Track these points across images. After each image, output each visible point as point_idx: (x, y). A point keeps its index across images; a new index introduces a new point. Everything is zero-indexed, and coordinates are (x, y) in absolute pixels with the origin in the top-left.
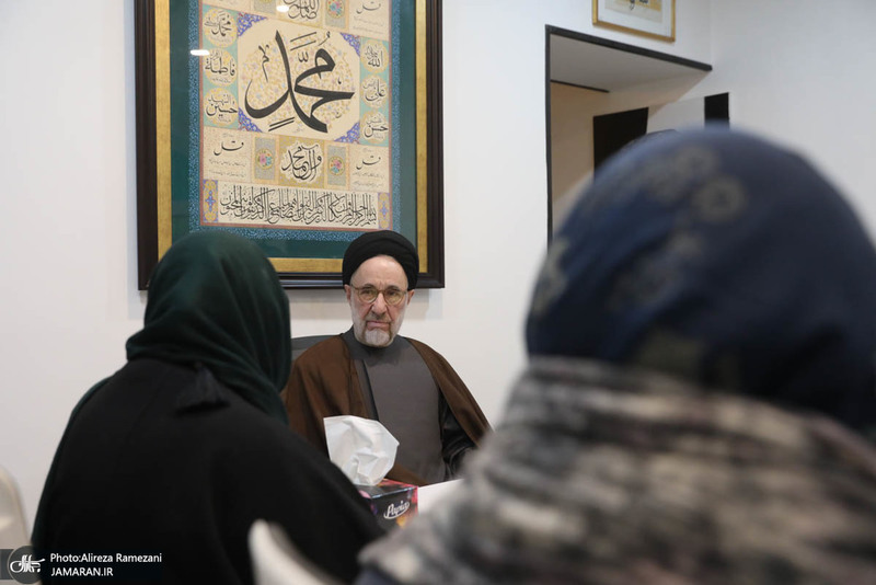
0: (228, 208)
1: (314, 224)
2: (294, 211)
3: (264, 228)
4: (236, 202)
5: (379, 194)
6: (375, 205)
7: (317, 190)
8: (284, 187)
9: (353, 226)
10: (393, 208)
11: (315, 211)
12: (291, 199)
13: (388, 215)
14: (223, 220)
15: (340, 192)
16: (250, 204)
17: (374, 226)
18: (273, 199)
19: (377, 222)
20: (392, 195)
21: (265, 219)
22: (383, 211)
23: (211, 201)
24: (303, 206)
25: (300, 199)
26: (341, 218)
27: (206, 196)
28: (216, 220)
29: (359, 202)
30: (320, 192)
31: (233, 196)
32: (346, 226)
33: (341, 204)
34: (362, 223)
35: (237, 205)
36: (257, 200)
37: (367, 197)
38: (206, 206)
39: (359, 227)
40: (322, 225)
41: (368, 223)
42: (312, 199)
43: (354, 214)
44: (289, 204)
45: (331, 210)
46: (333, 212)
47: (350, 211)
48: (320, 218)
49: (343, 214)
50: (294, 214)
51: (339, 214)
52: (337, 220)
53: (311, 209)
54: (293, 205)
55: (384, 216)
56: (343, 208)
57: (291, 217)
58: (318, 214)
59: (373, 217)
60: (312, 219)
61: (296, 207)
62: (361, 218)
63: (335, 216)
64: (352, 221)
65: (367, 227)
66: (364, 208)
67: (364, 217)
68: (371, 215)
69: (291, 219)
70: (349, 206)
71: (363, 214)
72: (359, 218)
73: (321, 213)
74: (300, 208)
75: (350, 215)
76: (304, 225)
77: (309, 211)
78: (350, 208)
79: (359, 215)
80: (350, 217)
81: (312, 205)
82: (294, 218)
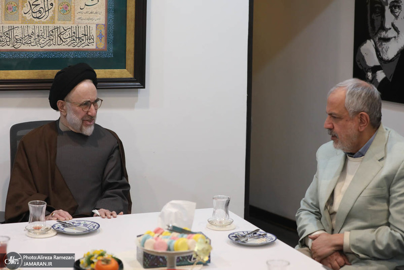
1: (47, 47)
2: (32, 39)
3: (10, 51)
5: (97, 25)
6: (94, 33)
7: (49, 25)
8: (25, 25)
9: (76, 48)
10: (107, 34)
11: (47, 39)
12: (30, 32)
13: (103, 39)
15: (67, 25)
16: (2, 37)
17: (93, 47)
18: (18, 33)
19: (94, 44)
20: (107, 26)
21: (11, 45)
22: (100, 36)
24: (38, 36)
25: (37, 31)
26: (68, 42)
29: (82, 31)
30: (51, 26)
32: (71, 47)
33: (67, 33)
34: (83, 45)
36: (6, 34)
37: (87, 27)
39: (81, 48)
40: (52, 47)
41: (88, 45)
42: (45, 31)
43: (77, 39)
44: (28, 35)
45: (60, 37)
46: (61, 39)
47: (74, 38)
48: (51, 43)
49: (68, 40)
50: (32, 41)
51: (66, 40)
52: (64, 43)
53: (45, 37)
54: (32, 36)
55: (101, 40)
56: (69, 36)
57: (30, 43)
58: (49, 41)
59: (92, 41)
60: (45, 44)
61: (34, 37)
62: (82, 42)
63: (62, 41)
64: (76, 44)
65: (87, 47)
66: (85, 35)
67: (84, 41)
68: (90, 39)
69: (30, 45)
70: (73, 34)
71: (84, 39)
72: (81, 42)
73: (52, 40)
74: (36, 37)
75: (74, 40)
76: (39, 48)
77: (43, 39)
78: (74, 36)
79: (81, 40)
80: (74, 41)
81: (45, 35)
82: (32, 44)
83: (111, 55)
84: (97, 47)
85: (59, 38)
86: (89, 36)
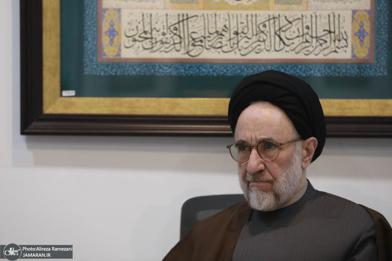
0: (135, 40)
1: (252, 56)
2: (224, 40)
3: (183, 62)
4: (145, 32)
5: (354, 12)
6: (347, 27)
7: (258, 12)
8: (210, 12)
9: (312, 57)
10: (376, 29)
11: (255, 39)
12: (220, 26)
13: (367, 40)
14: (127, 54)
16: (164, 34)
17: (345, 55)
18: (196, 27)
19: (349, 49)
20: (375, 14)
21: (183, 51)
22: (360, 34)
23: (113, 33)
24: (237, 33)
25: (233, 25)
26: (293, 46)
27: (106, 28)
28: (119, 54)
29: (322, 24)
30: (263, 15)
31: (141, 27)
32: (301, 56)
33: (294, 28)
34: (326, 52)
35: (146, 36)
36: (173, 28)
37: (334, 17)
38: (105, 40)
39: (321, 57)
40: (264, 56)
41: (336, 51)
42: (250, 24)
43: (314, 40)
44: (217, 32)
45: (279, 36)
46: (281, 39)
47: (308, 37)
48: (262, 47)
49: (296, 41)
50: (224, 43)
51: (291, 41)
52: (287, 48)
53: (249, 37)
54: (224, 33)
55: (362, 41)
56: (297, 34)
57: (220, 47)
58: (258, 43)
59: (343, 43)
60: (250, 49)
61: (227, 34)
62: (324, 46)
63: (284, 43)
64: (311, 49)
65: (333, 56)
66: (330, 32)
67: (328, 44)
68: (339, 40)
69: (219, 50)
70: (306, 31)
71: (328, 40)
72: (321, 45)
73: (264, 41)
74: (233, 36)
75: (307, 41)
76: (238, 57)
77: (246, 39)
78: (307, 33)
79: (322, 42)
80: (308, 44)
81: (250, 31)
82: (225, 49)
83: (382, 72)
84: (354, 56)
85: (277, 39)
86: (337, 32)
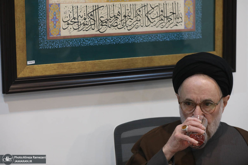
0: (68, 24)
1: (134, 30)
2: (118, 21)
3: (95, 37)
4: (74, 18)
5: (185, 1)
6: (181, 10)
8: (110, 3)
9: (165, 29)
10: (196, 11)
11: (135, 19)
12: (116, 12)
13: (192, 18)
14: (64, 33)
15: (154, 2)
16: (85, 19)
17: (181, 27)
18: (103, 13)
19: (183, 23)
21: (96, 29)
22: (188, 14)
23: (56, 20)
24: (125, 16)
25: (123, 11)
26: (155, 23)
27: (51, 16)
28: (59, 34)
29: (169, 9)
30: (139, 4)
31: (71, 14)
32: (159, 29)
33: (155, 12)
34: (172, 25)
35: (75, 21)
36: (91, 15)
37: (175, 4)
38: (51, 25)
39: (169, 29)
40: (140, 30)
41: (176, 25)
42: (132, 10)
43: (166, 18)
44: (114, 16)
45: (147, 17)
46: (148, 19)
47: (162, 17)
48: (139, 24)
49: (156, 20)
50: (119, 23)
51: (154, 20)
52: (152, 24)
53: (132, 18)
54: (118, 16)
55: (189, 18)
56: (157, 15)
57: (117, 26)
58: (137, 22)
59: (180, 20)
60: (133, 26)
61: (120, 17)
63: (150, 21)
64: (164, 24)
65: (175, 28)
66: (173, 13)
67: (172, 21)
68: (178, 18)
69: (116, 27)
70: (161, 13)
71: (172, 18)
72: (169, 21)
73: (140, 20)
74: (123, 18)
75: (162, 20)
76: (126, 31)
77: (130, 20)
78: (162, 15)
79: (169, 19)
80: (162, 21)
82: (119, 27)
83: (199, 36)
84: (185, 27)
86: (177, 14)
